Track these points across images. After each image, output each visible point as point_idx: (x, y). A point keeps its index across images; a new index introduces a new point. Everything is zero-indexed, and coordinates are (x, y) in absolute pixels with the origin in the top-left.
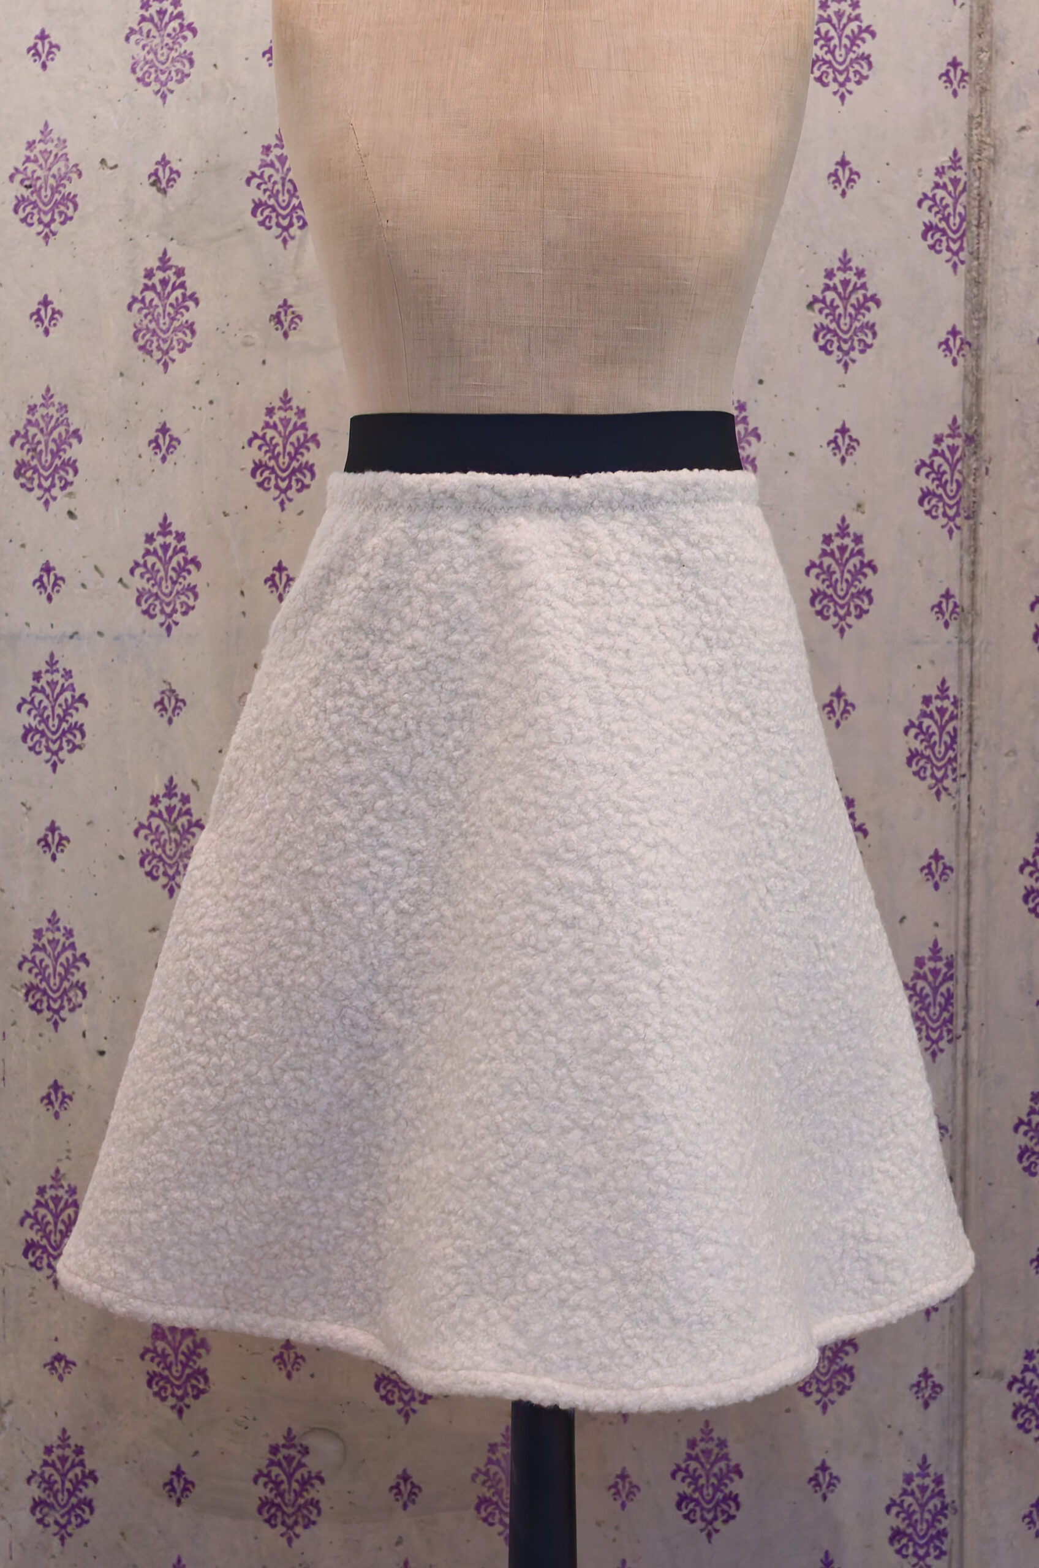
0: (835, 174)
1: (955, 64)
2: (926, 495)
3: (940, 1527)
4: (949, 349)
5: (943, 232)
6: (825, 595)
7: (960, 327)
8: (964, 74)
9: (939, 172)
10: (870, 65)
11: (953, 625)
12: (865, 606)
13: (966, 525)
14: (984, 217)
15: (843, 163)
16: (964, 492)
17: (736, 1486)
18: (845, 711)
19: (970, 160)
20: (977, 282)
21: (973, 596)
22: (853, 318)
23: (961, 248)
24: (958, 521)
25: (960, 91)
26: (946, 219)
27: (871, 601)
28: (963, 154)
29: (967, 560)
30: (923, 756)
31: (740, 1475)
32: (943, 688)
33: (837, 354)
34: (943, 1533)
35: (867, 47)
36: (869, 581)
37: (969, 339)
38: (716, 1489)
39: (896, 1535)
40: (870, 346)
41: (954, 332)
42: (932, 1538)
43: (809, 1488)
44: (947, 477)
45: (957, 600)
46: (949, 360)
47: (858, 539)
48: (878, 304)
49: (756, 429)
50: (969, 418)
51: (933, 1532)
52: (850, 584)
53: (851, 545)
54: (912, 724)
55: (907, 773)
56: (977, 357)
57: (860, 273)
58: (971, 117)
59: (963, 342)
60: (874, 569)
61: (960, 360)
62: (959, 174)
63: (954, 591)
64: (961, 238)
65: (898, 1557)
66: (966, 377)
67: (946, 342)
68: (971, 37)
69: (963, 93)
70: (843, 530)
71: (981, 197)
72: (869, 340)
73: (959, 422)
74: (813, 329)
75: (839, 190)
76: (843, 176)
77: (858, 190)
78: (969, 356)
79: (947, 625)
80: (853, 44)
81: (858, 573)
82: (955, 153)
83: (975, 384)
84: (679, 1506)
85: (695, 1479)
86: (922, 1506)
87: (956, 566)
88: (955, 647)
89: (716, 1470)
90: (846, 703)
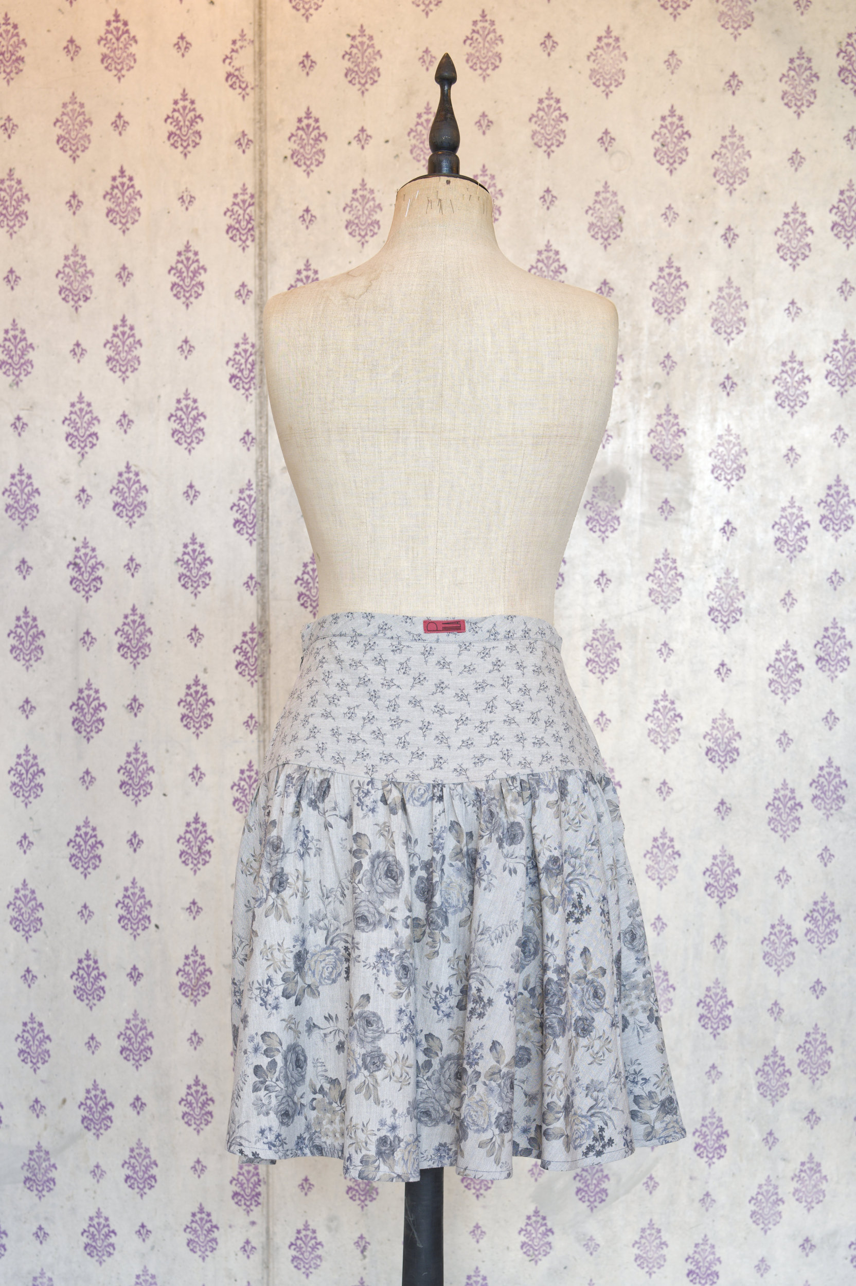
0: (187, 492)
1: (248, 433)
2: (239, 664)
3: (257, 1191)
4: (248, 586)
5: (245, 524)
6: (188, 717)
7: (254, 575)
8: (253, 439)
9: (242, 491)
10: (204, 434)
11: (255, 732)
12: (209, 722)
13: (260, 680)
14: (265, 516)
15: (191, 486)
16: (259, 662)
17: (154, 1171)
18: (200, 778)
19: (257, 485)
20: (263, 550)
21: (264, 717)
22: (199, 570)
23: (254, 533)
24: (256, 678)
25: (251, 448)
26: (245, 517)
27: (212, 719)
28: (253, 482)
29: (261, 698)
30: (241, 801)
31: (156, 1165)
32: (250, 765)
33: (191, 589)
34: (258, 1194)
35: (202, 424)
36: (211, 709)
37: (259, 581)
38: (145, 1172)
39: (236, 1194)
40: (208, 585)
41: (251, 577)
42: (253, 1196)
43: (192, 1172)
44: (249, 654)
45: (256, 719)
46: (249, 592)
47: (204, 687)
48: (211, 562)
49: (149, 629)
50: (260, 623)
51: (254, 1193)
52: (201, 711)
53: (201, 690)
54: (235, 785)
55: (233, 810)
56: (263, 591)
57: (202, 546)
58: (257, 462)
59: (256, 583)
60: (213, 703)
61: (255, 593)
62: (252, 493)
63: (255, 714)
64: (254, 526)
65: (237, 1206)
66: (258, 602)
67: (247, 583)
68: (256, 420)
69: (253, 449)
70: (197, 683)
71: (263, 505)
72: (207, 581)
73: (255, 625)
74: (178, 576)
75: (189, 501)
76: (191, 493)
77: (198, 501)
78: (259, 590)
79: (251, 732)
80: (194, 422)
81: (205, 705)
82: (249, 481)
83: (264, 605)
84: (126, 1181)
85: (134, 1168)
86: (248, 1181)
87: (255, 701)
88: (256, 744)
89: (144, 1163)
90: (201, 773)
